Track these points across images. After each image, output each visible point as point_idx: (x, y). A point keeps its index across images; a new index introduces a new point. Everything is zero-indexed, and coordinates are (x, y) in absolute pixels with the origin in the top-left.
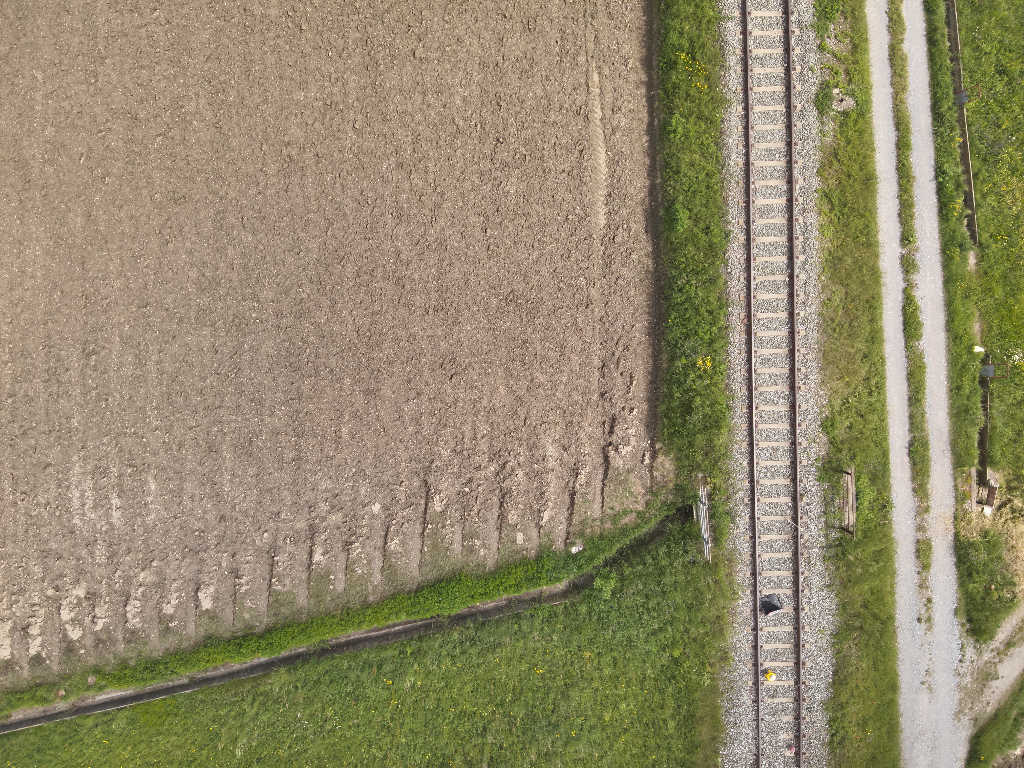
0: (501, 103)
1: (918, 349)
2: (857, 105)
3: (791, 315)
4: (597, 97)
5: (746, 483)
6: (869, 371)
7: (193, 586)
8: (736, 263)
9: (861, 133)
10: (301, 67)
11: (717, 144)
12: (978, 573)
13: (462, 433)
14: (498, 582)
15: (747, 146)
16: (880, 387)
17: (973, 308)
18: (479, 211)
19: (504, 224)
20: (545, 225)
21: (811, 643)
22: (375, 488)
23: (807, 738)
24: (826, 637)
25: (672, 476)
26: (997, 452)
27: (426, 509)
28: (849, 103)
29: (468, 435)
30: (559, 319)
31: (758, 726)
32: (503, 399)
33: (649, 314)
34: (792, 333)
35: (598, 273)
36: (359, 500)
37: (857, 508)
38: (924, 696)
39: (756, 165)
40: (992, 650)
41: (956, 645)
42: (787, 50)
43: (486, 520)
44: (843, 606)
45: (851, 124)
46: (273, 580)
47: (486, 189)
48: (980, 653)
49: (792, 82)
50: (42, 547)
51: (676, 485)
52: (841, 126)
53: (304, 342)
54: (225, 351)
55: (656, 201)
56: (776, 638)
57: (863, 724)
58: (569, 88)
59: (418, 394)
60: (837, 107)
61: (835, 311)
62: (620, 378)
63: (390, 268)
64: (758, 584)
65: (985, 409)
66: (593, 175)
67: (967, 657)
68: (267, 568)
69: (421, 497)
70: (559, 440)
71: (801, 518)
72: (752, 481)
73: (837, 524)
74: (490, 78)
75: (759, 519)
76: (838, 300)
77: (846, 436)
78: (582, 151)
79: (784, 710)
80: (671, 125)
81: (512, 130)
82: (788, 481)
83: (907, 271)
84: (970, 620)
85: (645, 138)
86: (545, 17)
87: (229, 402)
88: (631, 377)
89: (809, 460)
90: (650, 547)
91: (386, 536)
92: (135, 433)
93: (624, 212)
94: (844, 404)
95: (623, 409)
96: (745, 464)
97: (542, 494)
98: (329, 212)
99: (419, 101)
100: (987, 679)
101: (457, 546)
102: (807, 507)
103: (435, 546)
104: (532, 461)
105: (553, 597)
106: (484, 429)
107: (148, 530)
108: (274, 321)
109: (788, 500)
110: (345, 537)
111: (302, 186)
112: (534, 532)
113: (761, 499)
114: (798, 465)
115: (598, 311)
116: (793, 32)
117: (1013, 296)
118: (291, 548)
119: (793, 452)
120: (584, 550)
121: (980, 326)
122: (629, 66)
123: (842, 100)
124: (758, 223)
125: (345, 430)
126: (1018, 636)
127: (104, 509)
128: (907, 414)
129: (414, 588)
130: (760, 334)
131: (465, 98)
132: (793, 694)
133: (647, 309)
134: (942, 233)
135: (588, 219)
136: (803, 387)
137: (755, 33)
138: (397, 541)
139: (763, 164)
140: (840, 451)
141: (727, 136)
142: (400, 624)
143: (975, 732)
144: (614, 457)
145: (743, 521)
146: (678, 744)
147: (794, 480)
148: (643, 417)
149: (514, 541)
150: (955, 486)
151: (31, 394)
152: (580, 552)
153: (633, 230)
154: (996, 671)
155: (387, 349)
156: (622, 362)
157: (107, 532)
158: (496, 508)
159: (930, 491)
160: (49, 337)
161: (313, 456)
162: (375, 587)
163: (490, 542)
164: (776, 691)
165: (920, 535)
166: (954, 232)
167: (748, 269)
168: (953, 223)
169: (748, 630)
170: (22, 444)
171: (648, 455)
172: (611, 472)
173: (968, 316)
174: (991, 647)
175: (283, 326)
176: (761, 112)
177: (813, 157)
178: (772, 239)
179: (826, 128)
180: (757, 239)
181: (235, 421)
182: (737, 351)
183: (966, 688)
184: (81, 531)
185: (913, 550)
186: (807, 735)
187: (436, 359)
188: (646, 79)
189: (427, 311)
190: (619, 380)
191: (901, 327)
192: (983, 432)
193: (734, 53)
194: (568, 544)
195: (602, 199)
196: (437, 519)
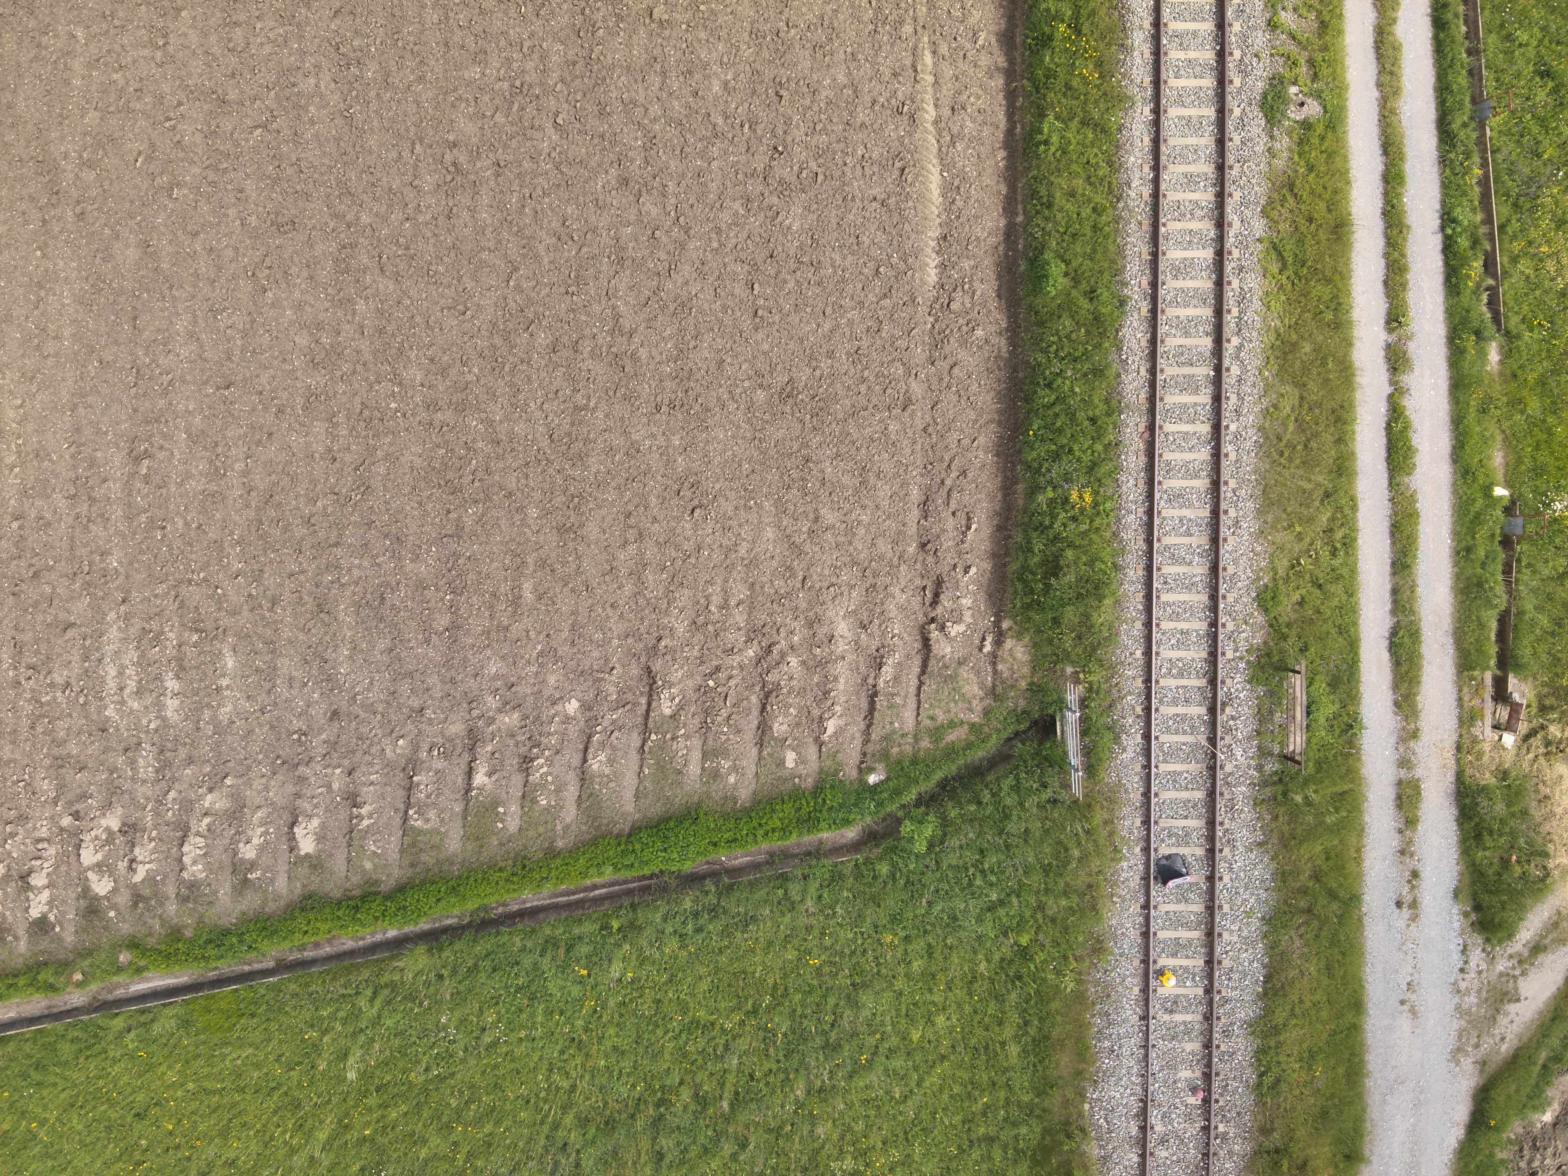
0: (782, 92)
1: (1408, 488)
2: (1326, 112)
3: (1217, 428)
4: (929, 89)
5: (1139, 683)
6: (1333, 519)
7: (286, 817)
8: (1135, 347)
9: (1330, 155)
10: (478, 29)
11: (1110, 164)
12: (1491, 833)
13: (707, 598)
14: (755, 823)
15: (1156, 168)
16: (1349, 543)
17: (1493, 429)
18: (743, 255)
19: (781, 277)
20: (843, 280)
21: (1232, 931)
22: (572, 676)
23: (1221, 1077)
24: (1255, 923)
25: (1026, 670)
26: (1524, 651)
27: (648, 711)
28: (1313, 109)
29: (716, 600)
30: (860, 427)
31: (1146, 1055)
32: (771, 547)
33: (999, 423)
34: (1217, 455)
35: (924, 357)
36: (546, 693)
37: (1308, 726)
38: (1404, 1022)
39: (1169, 198)
40: (1511, 956)
41: (1454, 945)
42: (1221, 25)
43: (739, 731)
44: (1282, 876)
45: (1315, 141)
46: (411, 812)
47: (755, 222)
48: (1492, 960)
49: (1228, 73)
50: (56, 751)
51: (1032, 684)
52: (1300, 143)
53: (469, 449)
54: (348, 458)
55: (1015, 250)
56: (1177, 922)
57: (1310, 1058)
58: (888, 72)
59: (641, 534)
60: (1294, 114)
61: (1284, 425)
62: (951, 519)
63: (603, 339)
64: (1153, 839)
65: (1508, 583)
66: (919, 207)
67: (1472, 964)
68: (402, 793)
69: (642, 693)
70: (854, 612)
71: (1222, 739)
72: (1148, 680)
73: (1276, 750)
74: (766, 54)
75: (1157, 738)
76: (1288, 409)
77: (1294, 616)
78: (903, 170)
79: (1187, 1032)
80: (1041, 133)
81: (798, 134)
82: (1203, 682)
83: (1395, 369)
84: (1477, 907)
85: (1001, 154)
87: (351, 537)
88: (969, 519)
89: (1235, 651)
90: (989, 778)
91: (586, 749)
92: (205, 580)
93: (966, 264)
94: (1293, 567)
95: (955, 567)
96: (1139, 654)
97: (826, 693)
98: (513, 252)
99: (657, 85)
100: (1502, 1001)
101: (694, 769)
102: (1231, 723)
103: (660, 767)
104: (812, 642)
105: (838, 850)
106: (740, 592)
107: (219, 729)
108: (423, 415)
109: (1203, 710)
110: (523, 750)
111: (472, 210)
112: (812, 751)
113: (1161, 708)
114: (1220, 658)
115: (920, 416)
117: (1555, 412)
118: (440, 764)
119: (1213, 638)
120: (888, 779)
121: (1504, 457)
122: (980, 42)
123: (1302, 104)
124: (1170, 285)
125: (527, 587)
126: (1550, 937)
127: (154, 695)
128: (1388, 587)
129: (627, 830)
130: (1167, 456)
131: (726, 84)
132: (1202, 1009)
133: (996, 416)
134: (1450, 312)
135: (910, 273)
136: (1230, 539)
138: (602, 757)
139: (1179, 196)
140: (1285, 638)
141: (1127, 151)
142: (603, 886)
143: (1481, 1082)
144: (938, 641)
145: (1133, 741)
146: (1021, 1081)
147: (1213, 681)
148: (984, 581)
149: (781, 763)
150: (1460, 699)
151: (48, 516)
152: (882, 782)
153: (978, 293)
154: (1516, 989)
155: (595, 464)
156: (955, 495)
157: (156, 731)
158: (755, 712)
159: (1420, 706)
160: (78, 430)
161: (477, 625)
162: (567, 828)
163: (744, 763)
164: (1175, 1002)
165: (1403, 773)
166: (1468, 311)
167: (1153, 356)
168: (1466, 299)
169: (1135, 908)
170: (30, 593)
171: (989, 639)
172: (932, 662)
173: (1485, 440)
174: (1510, 951)
175: (437, 424)
176: (1179, 118)
177: (1257, 188)
178: (1191, 312)
179: (1278, 145)
180: (1167, 310)
181: (359, 567)
182: (1132, 482)
183: (1468, 1012)
184: (117, 729)
185: (1393, 796)
186: (1222, 1073)
187: (669, 482)
188: (1005, 65)
189: (658, 408)
190: (950, 523)
191: (1383, 454)
192: (1503, 620)
193: (1141, 28)
194: (863, 770)
195: (933, 244)
196: (665, 727)
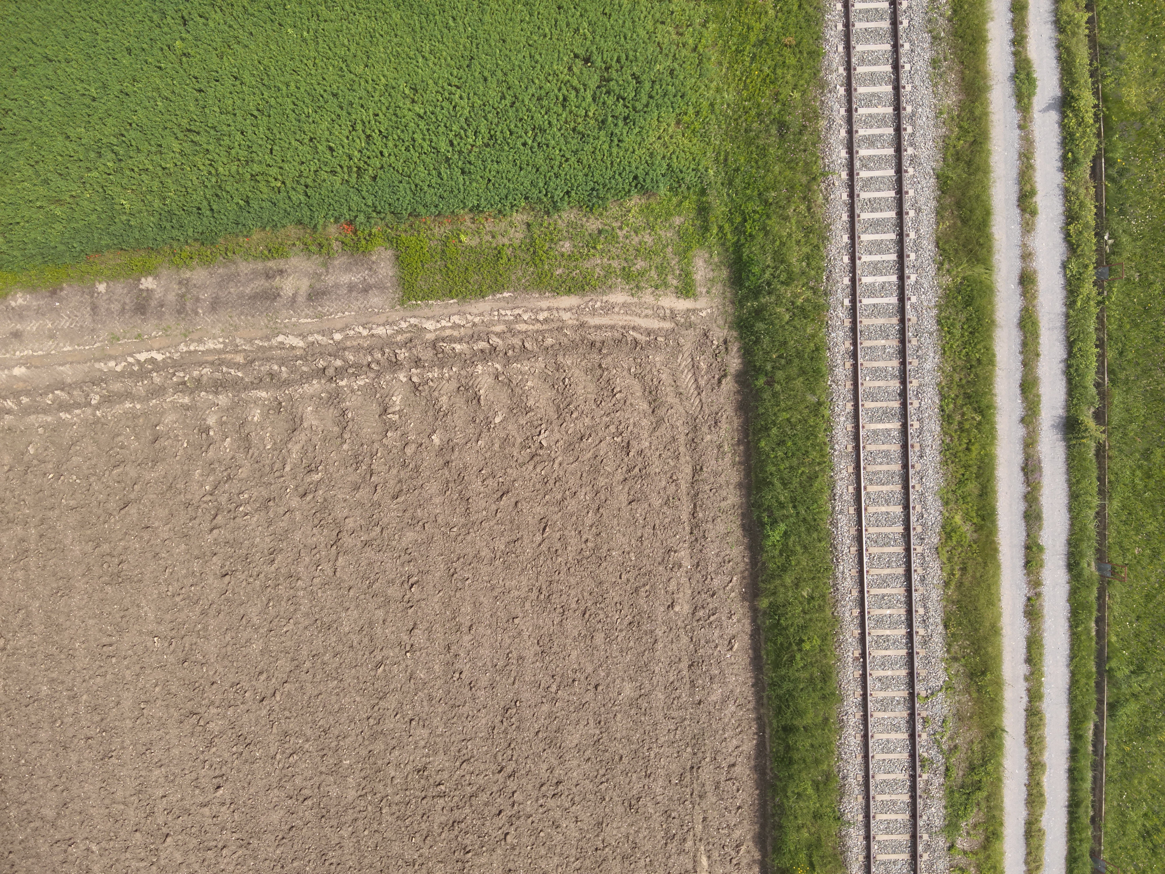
42: (914, 856)
86: (648, 799)
116: (921, 837)
137: (880, 837)
193: (857, 860)
